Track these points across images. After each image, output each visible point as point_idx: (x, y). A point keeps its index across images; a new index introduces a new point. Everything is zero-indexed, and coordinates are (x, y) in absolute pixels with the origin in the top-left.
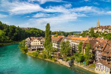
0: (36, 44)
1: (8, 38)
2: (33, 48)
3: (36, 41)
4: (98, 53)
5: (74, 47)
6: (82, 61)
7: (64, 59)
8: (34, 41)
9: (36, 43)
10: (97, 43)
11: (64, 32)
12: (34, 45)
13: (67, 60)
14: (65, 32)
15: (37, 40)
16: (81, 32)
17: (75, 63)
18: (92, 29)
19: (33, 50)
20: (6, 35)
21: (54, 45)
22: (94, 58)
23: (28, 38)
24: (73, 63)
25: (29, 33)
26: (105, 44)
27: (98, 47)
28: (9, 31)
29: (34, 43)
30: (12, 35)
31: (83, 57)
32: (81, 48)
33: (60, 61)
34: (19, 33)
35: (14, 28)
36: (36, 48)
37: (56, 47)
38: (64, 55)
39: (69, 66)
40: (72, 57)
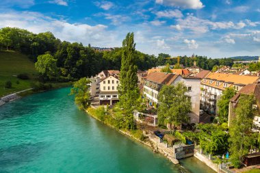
0: (111, 88)
1: (63, 70)
2: (102, 99)
3: (111, 82)
5: (212, 103)
7: (166, 137)
8: (106, 80)
9: (111, 85)
11: (205, 59)
12: (107, 90)
13: (174, 142)
14: (208, 58)
15: (113, 78)
17: (197, 153)
19: (103, 102)
20: (60, 64)
23: (102, 73)
24: (193, 152)
25: (110, 61)
28: (66, 56)
29: (107, 85)
31: (226, 137)
32: (227, 108)
33: (156, 141)
34: (87, 61)
36: (109, 99)
38: (174, 123)
39: (175, 162)
40: (190, 134)
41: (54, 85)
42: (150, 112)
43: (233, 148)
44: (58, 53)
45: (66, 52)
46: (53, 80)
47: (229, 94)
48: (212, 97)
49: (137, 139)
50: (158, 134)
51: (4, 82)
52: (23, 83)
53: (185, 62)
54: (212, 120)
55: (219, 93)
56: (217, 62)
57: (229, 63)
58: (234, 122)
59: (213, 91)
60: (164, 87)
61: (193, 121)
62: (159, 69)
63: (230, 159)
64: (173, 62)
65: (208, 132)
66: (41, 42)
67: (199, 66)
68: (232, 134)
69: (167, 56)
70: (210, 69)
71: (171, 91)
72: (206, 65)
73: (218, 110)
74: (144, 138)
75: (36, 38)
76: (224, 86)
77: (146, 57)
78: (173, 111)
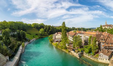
1: (46, 33)
4: (102, 44)
5: (87, 40)
6: (90, 52)
7: (76, 51)
8: (58, 35)
9: (59, 36)
10: (102, 36)
11: (84, 28)
12: (58, 38)
13: (78, 52)
16: (96, 28)
17: (84, 54)
18: (101, 26)
19: (57, 41)
20: (45, 31)
21: (71, 39)
22: (99, 48)
23: (56, 33)
24: (83, 54)
25: (59, 30)
26: (107, 37)
27: (102, 40)
28: (47, 29)
29: (58, 36)
30: (48, 31)
31: (91, 48)
32: (90, 41)
33: (73, 52)
34: (52, 30)
35: (49, 27)
36: (59, 40)
37: (72, 40)
38: (78, 46)
39: (79, 58)
40: (82, 49)
41: (44, 36)
42: (71, 44)
43: (93, 51)
44: (45, 28)
45: (47, 28)
46: (43, 35)
47: (91, 37)
48: (87, 38)
49: (67, 52)
50: (73, 50)
51: (33, 36)
52: (37, 36)
53: (79, 29)
54: (87, 44)
55: (88, 37)
56: (87, 29)
57: (90, 29)
58: (92, 44)
59: (87, 37)
60: (74, 36)
61: (83, 45)
62: (73, 31)
63: (92, 54)
64: (76, 29)
65: (86, 47)
66: (41, 26)
67: (83, 30)
68: (92, 47)
69: (75, 28)
70: (86, 31)
71: (76, 37)
72: (85, 30)
73: (88, 41)
74: (69, 52)
75: (39, 25)
76: (89, 35)
77: (69, 28)
78: (77, 43)
